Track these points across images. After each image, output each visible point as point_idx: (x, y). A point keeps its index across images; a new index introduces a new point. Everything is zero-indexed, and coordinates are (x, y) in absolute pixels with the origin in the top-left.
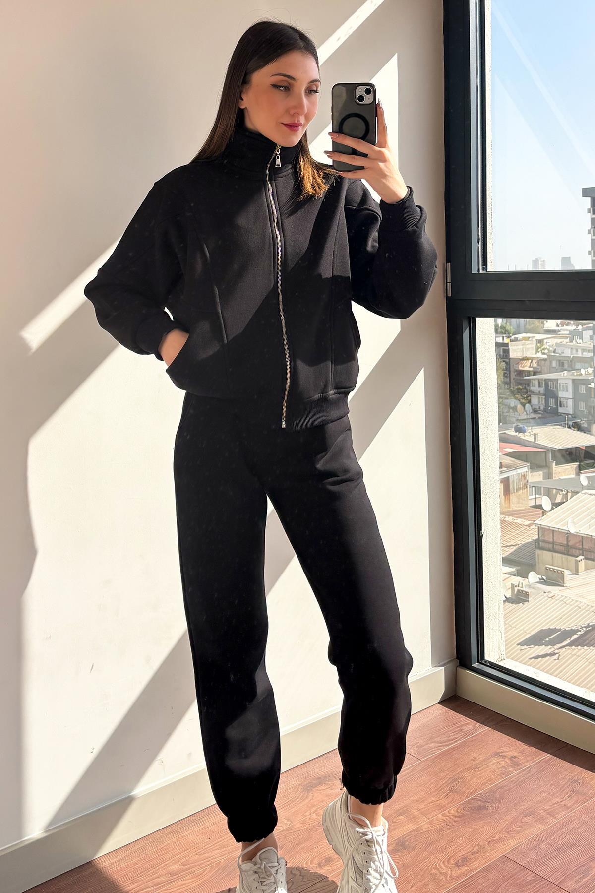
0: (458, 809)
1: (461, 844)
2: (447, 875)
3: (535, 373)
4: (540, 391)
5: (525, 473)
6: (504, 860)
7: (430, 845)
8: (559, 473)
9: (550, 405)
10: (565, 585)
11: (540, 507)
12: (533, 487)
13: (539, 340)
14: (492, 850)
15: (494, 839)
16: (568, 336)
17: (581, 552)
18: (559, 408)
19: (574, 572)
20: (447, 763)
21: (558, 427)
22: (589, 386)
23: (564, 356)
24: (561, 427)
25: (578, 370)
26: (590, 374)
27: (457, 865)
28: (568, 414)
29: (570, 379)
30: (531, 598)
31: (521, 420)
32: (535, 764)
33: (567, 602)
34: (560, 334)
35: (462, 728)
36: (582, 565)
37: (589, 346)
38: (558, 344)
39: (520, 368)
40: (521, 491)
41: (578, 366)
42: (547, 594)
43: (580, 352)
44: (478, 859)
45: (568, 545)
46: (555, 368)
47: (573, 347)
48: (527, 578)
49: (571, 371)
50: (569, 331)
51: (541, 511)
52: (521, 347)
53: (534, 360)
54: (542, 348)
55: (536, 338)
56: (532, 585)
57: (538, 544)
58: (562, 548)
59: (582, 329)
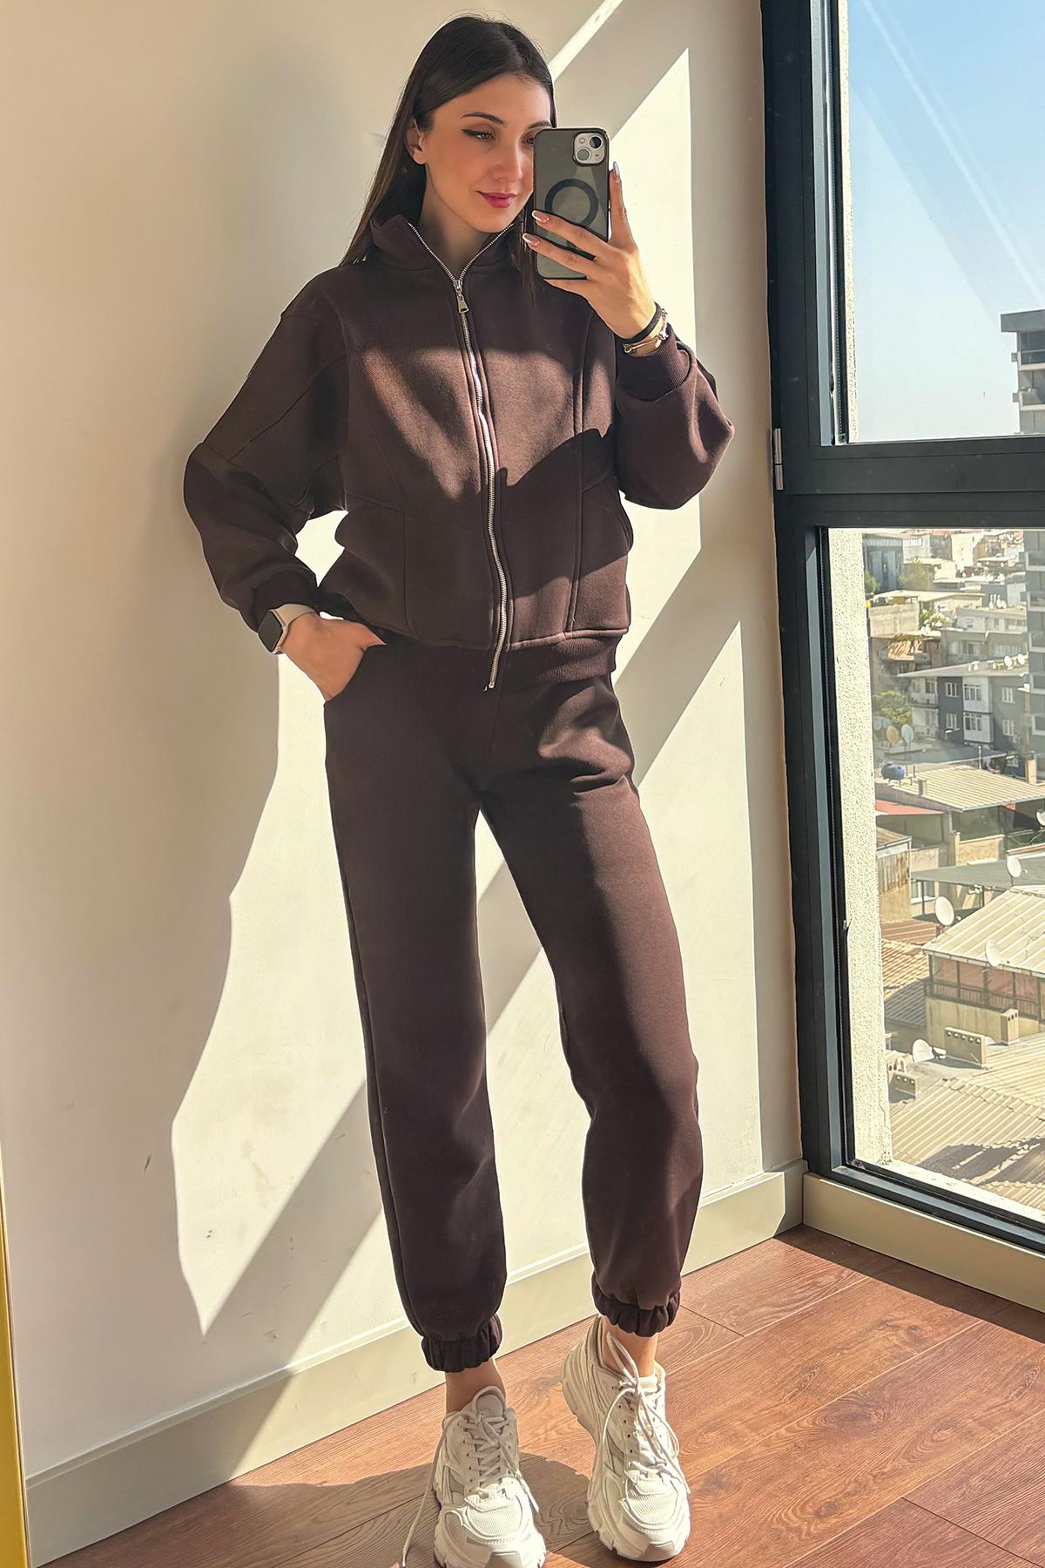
0: (815, 1419)
1: (824, 1480)
2: (801, 1532)
3: (918, 666)
4: (928, 700)
5: (904, 855)
6: (903, 1506)
7: (769, 1481)
8: (968, 854)
9: (948, 727)
10: (983, 1066)
11: (932, 918)
12: (917, 881)
13: (924, 603)
14: (881, 1489)
15: (885, 1470)
16: (978, 594)
17: (1012, 1002)
18: (966, 732)
19: (1001, 1041)
20: (792, 1341)
21: (965, 766)
22: (1020, 689)
23: (975, 633)
24: (969, 767)
25: (997, 658)
26: (1022, 666)
27: (818, 1514)
28: (982, 744)
29: (984, 676)
30: (920, 1092)
31: (892, 754)
32: (954, 1339)
33: (988, 1100)
34: (963, 592)
35: (816, 1280)
36: (1014, 1026)
37: (1020, 613)
38: (961, 609)
39: (892, 656)
40: (897, 888)
41: (999, 650)
42: (949, 1082)
43: (1002, 623)
44: (856, 1504)
45: (986, 990)
46: (957, 655)
47: (991, 616)
48: (911, 1054)
49: (986, 660)
50: (982, 585)
51: (934, 926)
52: (893, 616)
53: (916, 642)
54: (931, 618)
55: (919, 599)
56: (921, 1067)
57: (928, 987)
58: (975, 996)
59: (1005, 581)
